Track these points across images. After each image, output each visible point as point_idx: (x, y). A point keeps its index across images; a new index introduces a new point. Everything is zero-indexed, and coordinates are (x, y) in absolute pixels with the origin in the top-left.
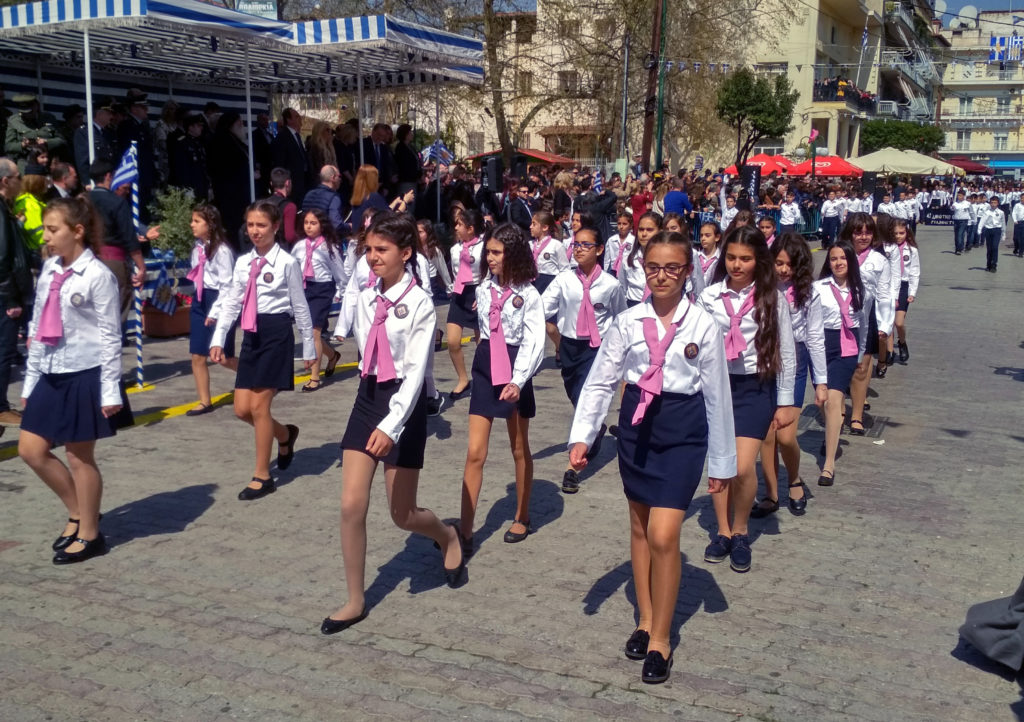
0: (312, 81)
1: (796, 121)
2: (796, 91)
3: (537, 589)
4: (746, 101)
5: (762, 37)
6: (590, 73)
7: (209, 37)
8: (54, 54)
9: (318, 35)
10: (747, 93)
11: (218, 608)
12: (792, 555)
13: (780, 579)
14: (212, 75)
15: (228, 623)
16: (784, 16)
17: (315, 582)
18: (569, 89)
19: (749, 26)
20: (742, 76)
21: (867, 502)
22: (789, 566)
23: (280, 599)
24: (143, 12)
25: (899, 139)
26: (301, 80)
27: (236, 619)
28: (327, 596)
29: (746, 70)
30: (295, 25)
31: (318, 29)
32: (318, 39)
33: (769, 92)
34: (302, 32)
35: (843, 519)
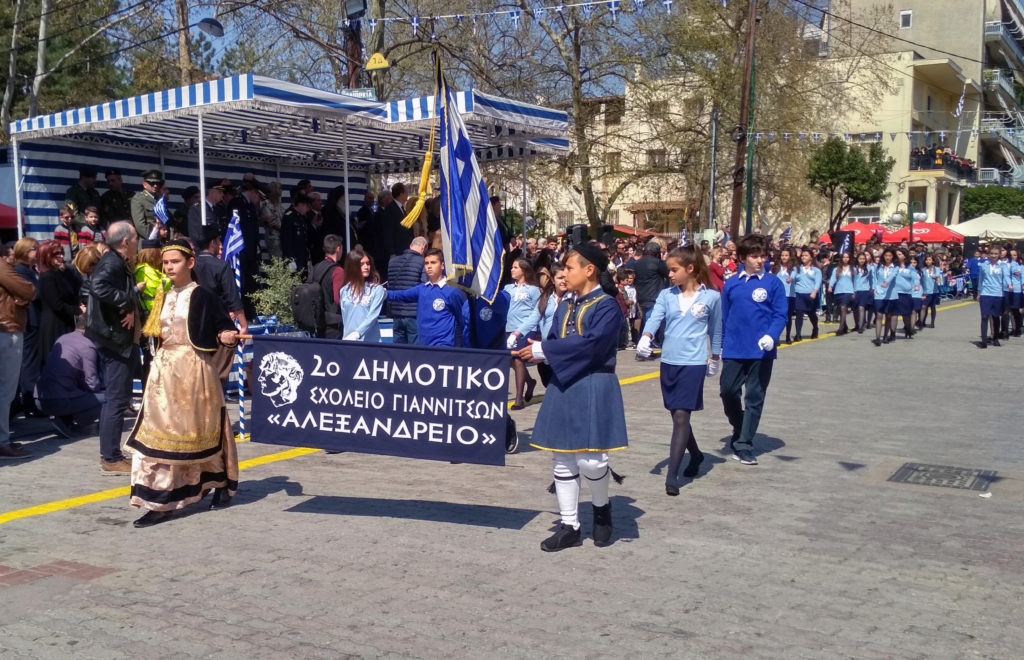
0: (406, 161)
1: (891, 188)
2: (891, 158)
3: (611, 628)
4: (839, 169)
5: (854, 109)
6: (679, 150)
7: (311, 120)
8: (175, 142)
9: (409, 112)
10: (839, 161)
11: (294, 633)
12: (890, 604)
13: (876, 628)
14: (315, 157)
15: (301, 648)
16: (877, 86)
17: (387, 613)
18: (658, 166)
19: (841, 98)
20: (835, 145)
21: (973, 553)
22: (886, 615)
23: (353, 627)
24: (249, 96)
25: (1001, 206)
26: (396, 159)
27: (309, 644)
28: (398, 626)
29: (838, 139)
30: (389, 104)
31: (409, 107)
32: (410, 116)
33: (863, 160)
34: (395, 111)
35: (945, 570)
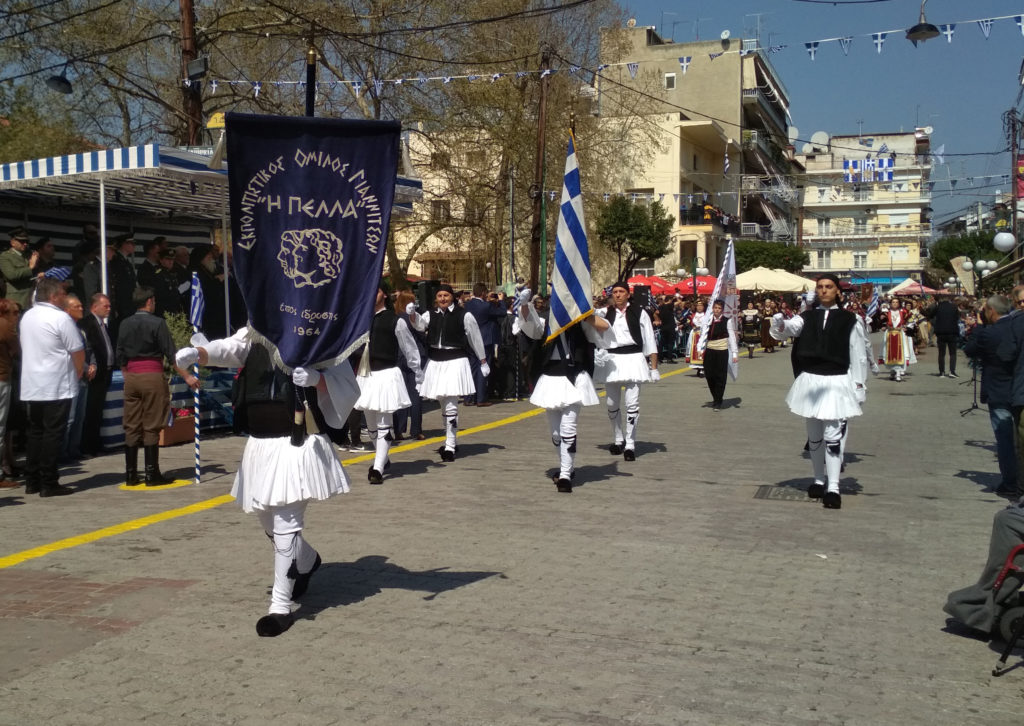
4: (625, 226)
10: (625, 218)
16: (649, 145)
19: (616, 156)
20: (620, 203)
25: (766, 259)
29: (623, 197)
33: (646, 218)
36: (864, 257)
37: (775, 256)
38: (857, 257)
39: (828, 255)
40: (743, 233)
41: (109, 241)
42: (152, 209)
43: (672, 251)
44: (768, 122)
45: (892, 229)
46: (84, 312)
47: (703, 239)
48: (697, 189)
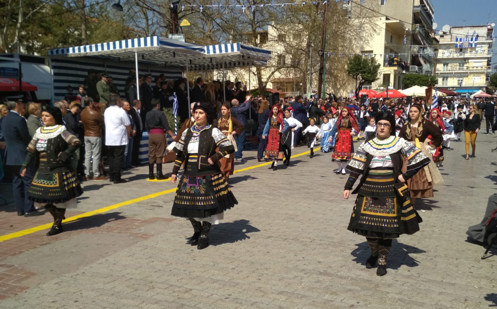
2: (378, 63)
4: (359, 68)
10: (360, 64)
24: (158, 45)
29: (358, 54)
30: (206, 47)
31: (214, 48)
32: (215, 52)
33: (368, 64)
34: (208, 49)
36: (462, 80)
37: (423, 81)
38: (459, 80)
39: (447, 79)
40: (410, 70)
41: (140, 76)
42: (157, 62)
43: (379, 79)
44: (424, 21)
45: (475, 68)
46: (130, 107)
47: (393, 73)
48: (391, 51)
